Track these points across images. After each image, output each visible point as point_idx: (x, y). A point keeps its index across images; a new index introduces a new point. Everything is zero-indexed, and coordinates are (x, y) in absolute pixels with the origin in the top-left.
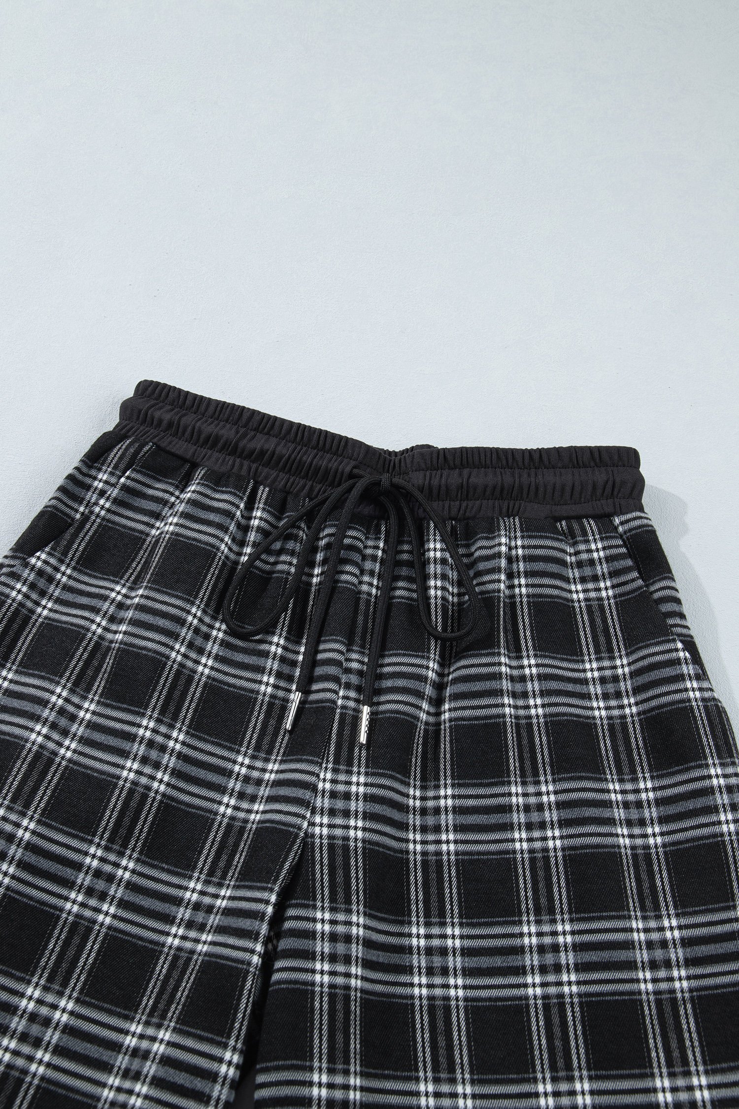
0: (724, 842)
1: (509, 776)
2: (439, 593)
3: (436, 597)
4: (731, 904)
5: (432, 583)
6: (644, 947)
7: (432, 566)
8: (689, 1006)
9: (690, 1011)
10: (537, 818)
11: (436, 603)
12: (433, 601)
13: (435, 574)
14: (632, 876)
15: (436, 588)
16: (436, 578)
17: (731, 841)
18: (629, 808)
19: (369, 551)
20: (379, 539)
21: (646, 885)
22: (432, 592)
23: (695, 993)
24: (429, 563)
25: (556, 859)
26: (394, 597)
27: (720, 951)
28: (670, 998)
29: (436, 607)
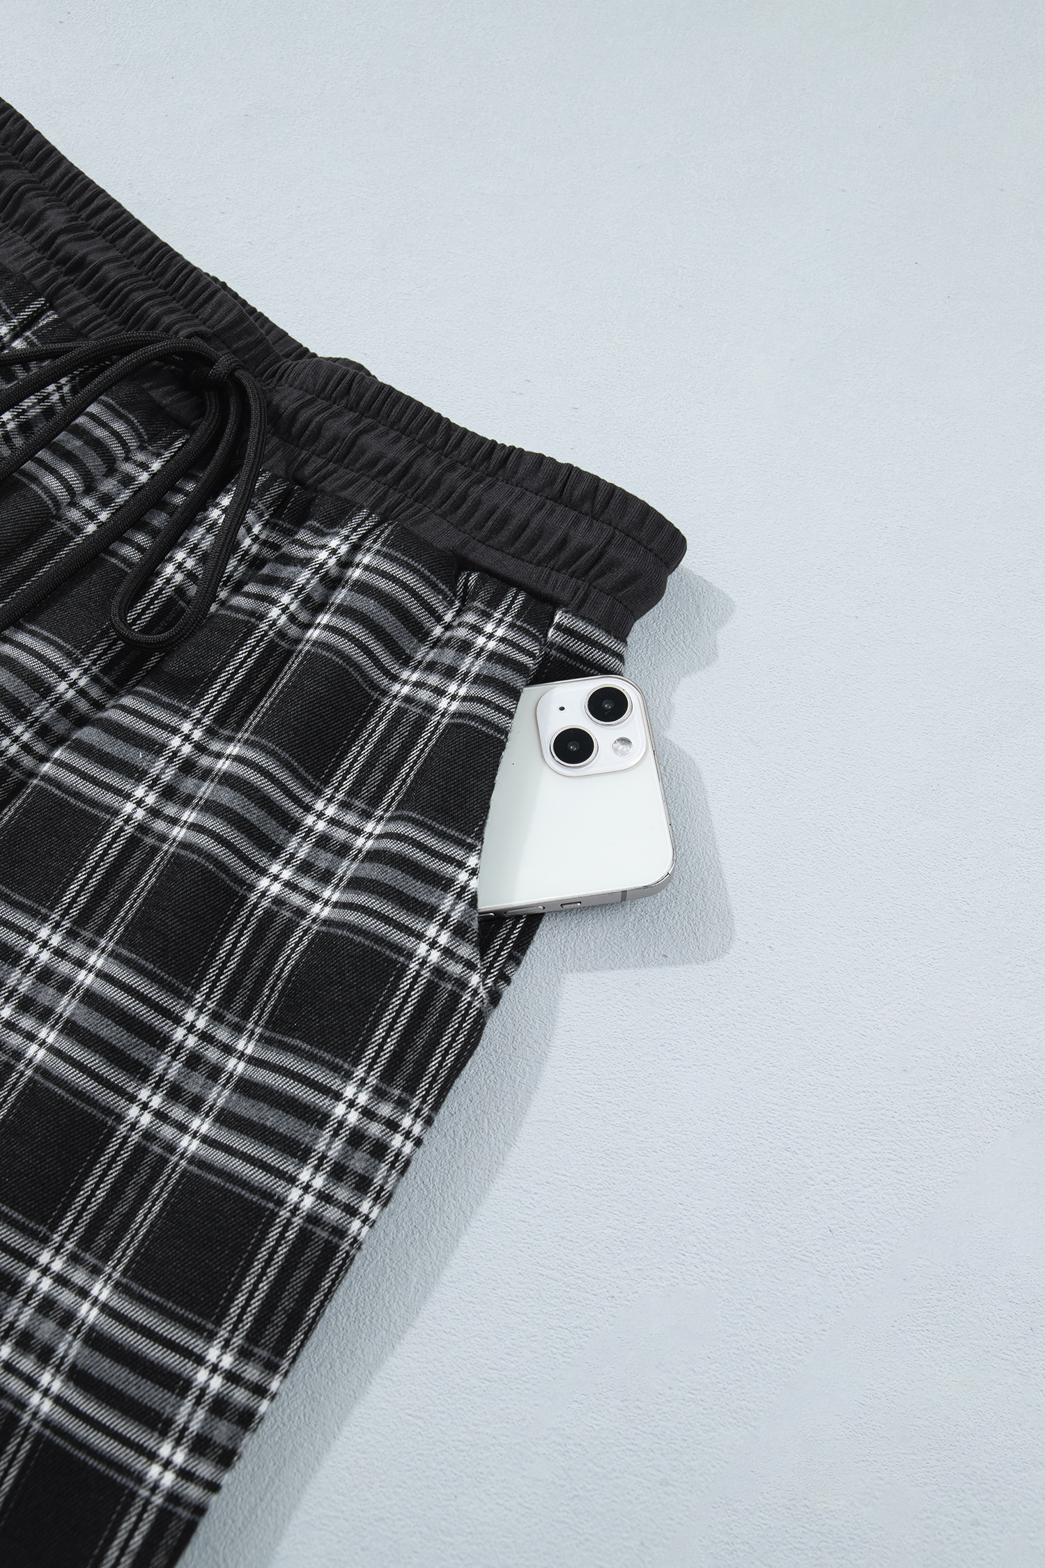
0: (274, 1215)
1: (52, 909)
2: (179, 578)
3: (168, 581)
4: (210, 1326)
5: (180, 555)
6: (35, 1302)
7: (201, 530)
8: (27, 1446)
9: (22, 1454)
10: (49, 998)
11: (161, 589)
12: (159, 582)
13: (196, 546)
14: (109, 1179)
15: (180, 566)
16: (191, 552)
17: (289, 1222)
18: (194, 1069)
19: (128, 468)
20: (158, 455)
21: (122, 1208)
22: (169, 569)
23: (47, 1432)
24: (200, 523)
25: (18, 1079)
26: (114, 554)
27: (133, 1391)
28: (11, 1412)
29: (157, 595)
